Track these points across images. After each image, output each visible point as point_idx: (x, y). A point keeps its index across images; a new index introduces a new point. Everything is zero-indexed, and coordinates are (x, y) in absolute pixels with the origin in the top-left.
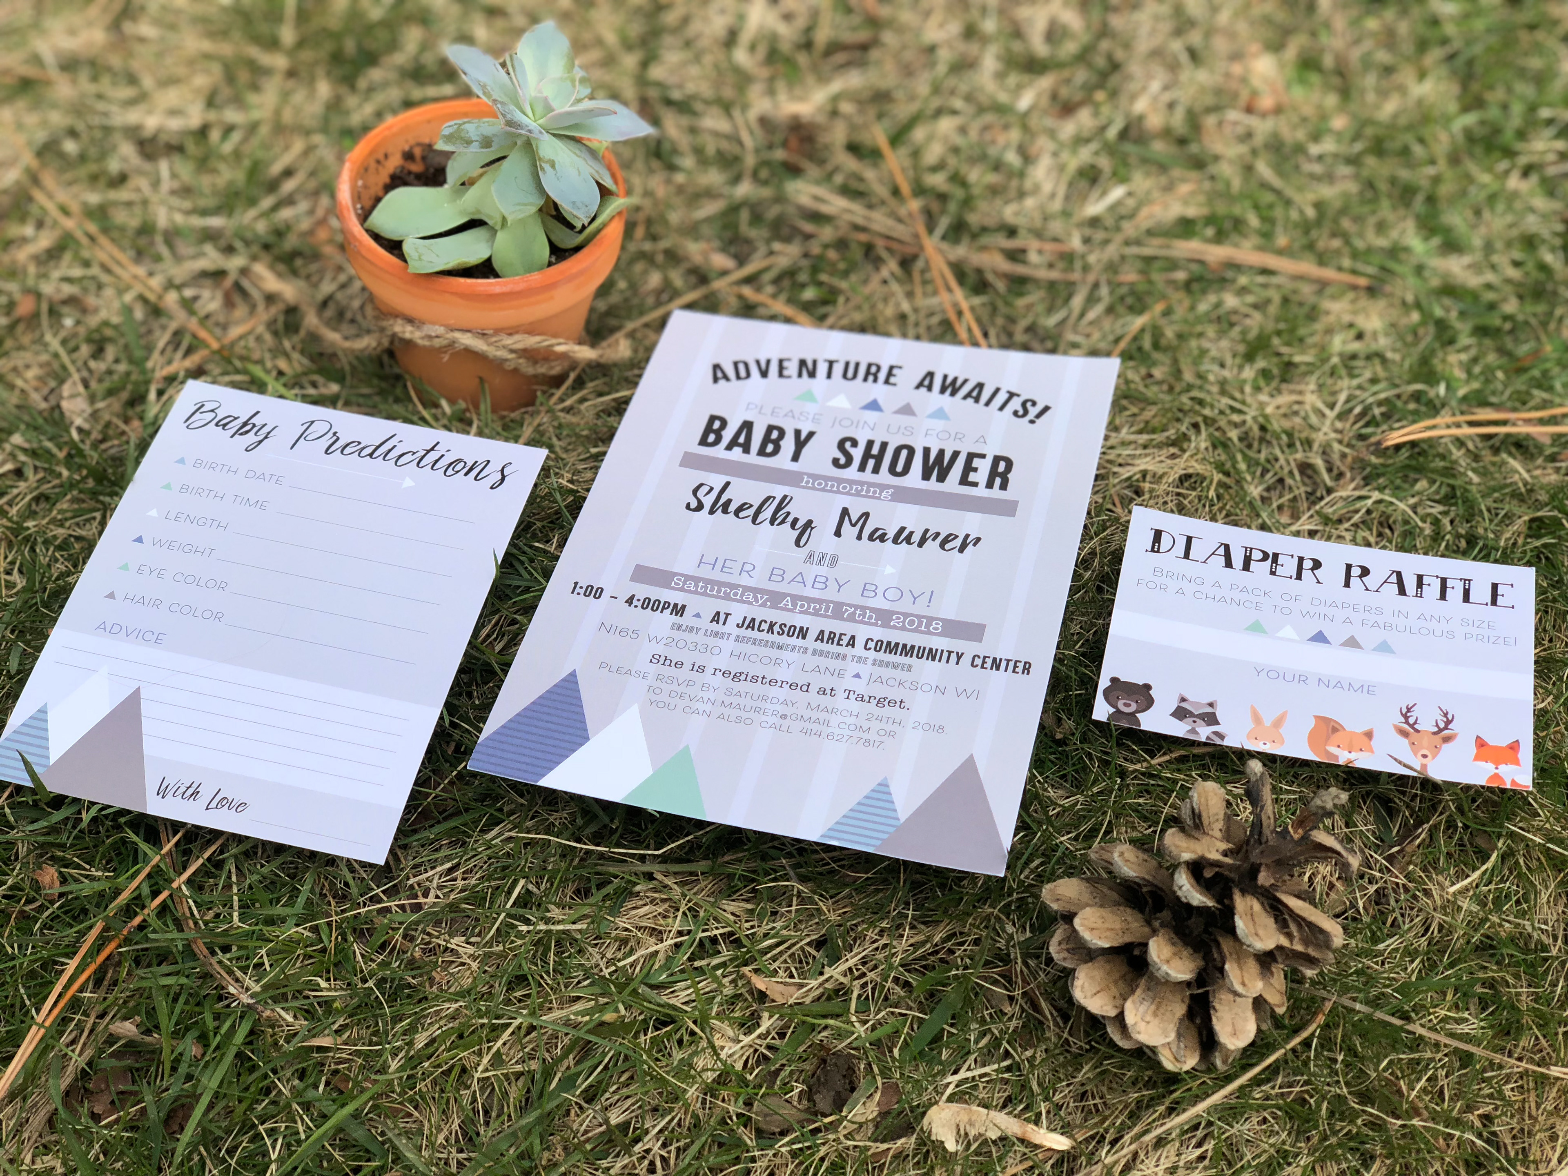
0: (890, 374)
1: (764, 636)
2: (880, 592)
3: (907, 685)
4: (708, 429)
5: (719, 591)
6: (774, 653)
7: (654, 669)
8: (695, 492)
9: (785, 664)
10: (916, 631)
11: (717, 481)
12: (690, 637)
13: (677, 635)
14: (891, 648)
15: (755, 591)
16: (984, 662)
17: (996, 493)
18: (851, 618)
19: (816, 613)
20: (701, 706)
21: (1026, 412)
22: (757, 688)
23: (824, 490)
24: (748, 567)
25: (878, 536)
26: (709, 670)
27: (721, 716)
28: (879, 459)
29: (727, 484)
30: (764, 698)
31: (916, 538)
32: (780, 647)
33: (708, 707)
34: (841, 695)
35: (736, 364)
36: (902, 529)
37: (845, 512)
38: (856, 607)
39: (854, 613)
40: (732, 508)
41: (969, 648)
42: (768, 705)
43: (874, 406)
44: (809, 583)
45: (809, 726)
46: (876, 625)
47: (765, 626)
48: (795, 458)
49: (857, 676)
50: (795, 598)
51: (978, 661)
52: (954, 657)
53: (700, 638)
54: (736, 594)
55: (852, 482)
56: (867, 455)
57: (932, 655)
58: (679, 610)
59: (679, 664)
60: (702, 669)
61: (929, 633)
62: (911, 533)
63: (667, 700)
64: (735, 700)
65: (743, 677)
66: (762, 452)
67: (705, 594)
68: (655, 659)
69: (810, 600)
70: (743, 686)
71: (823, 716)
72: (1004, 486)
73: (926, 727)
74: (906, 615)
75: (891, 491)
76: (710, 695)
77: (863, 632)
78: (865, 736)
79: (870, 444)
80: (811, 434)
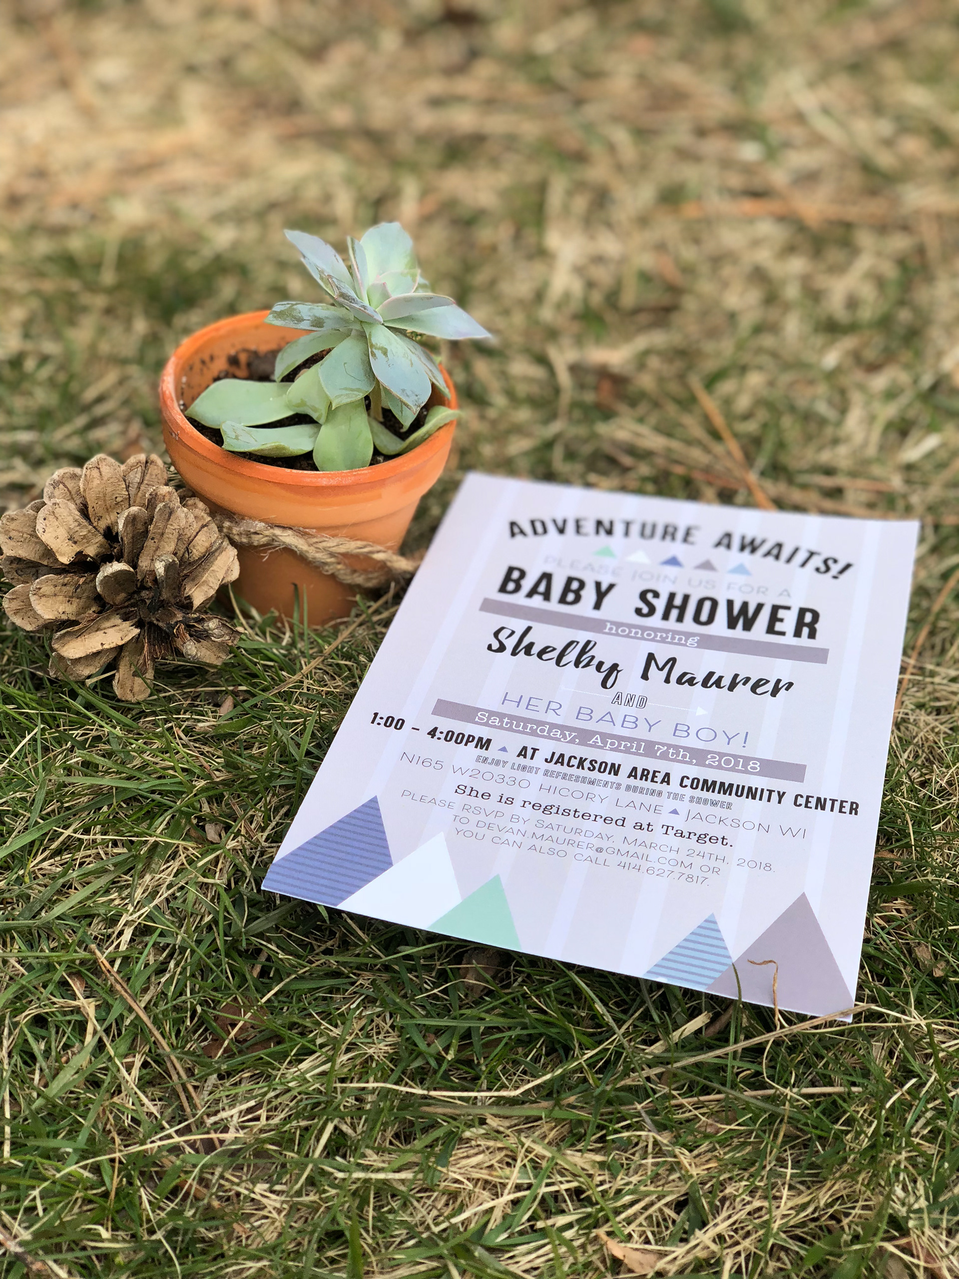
0: (688, 533)
1: (574, 771)
2: (692, 732)
3: (728, 822)
4: (507, 578)
5: (525, 727)
6: (586, 788)
7: (461, 800)
8: (496, 634)
9: (597, 799)
10: (733, 770)
11: (519, 626)
12: (497, 770)
13: (484, 767)
14: (709, 786)
15: (563, 728)
16: (807, 802)
17: (804, 641)
18: (664, 756)
19: (627, 751)
20: (511, 838)
21: (828, 569)
22: (570, 822)
23: (627, 636)
24: (554, 706)
25: (687, 680)
26: (518, 803)
27: (533, 848)
28: (682, 609)
29: (529, 629)
30: (578, 831)
31: (726, 682)
32: (592, 783)
33: (519, 838)
34: (658, 830)
35: (533, 523)
36: (711, 674)
37: (651, 657)
38: (669, 746)
39: (667, 752)
40: (535, 650)
41: (791, 788)
42: (582, 838)
43: (673, 561)
44: (618, 722)
45: (624, 859)
46: (690, 763)
47: (574, 762)
48: (597, 606)
49: (675, 812)
50: (604, 736)
51: (801, 801)
52: (775, 796)
53: (507, 771)
54: (542, 731)
55: (655, 630)
56: (670, 606)
57: (752, 793)
58: (484, 744)
59: (486, 796)
60: (510, 801)
61: (746, 772)
62: (721, 678)
63: (475, 830)
64: (547, 832)
65: (554, 810)
66: (563, 600)
67: (510, 729)
68: (460, 789)
69: (621, 738)
70: (554, 819)
71: (641, 850)
72: (812, 635)
73: (752, 864)
74: (721, 755)
75: (697, 638)
76: (520, 826)
77: (677, 771)
78: (688, 871)
79: (672, 596)
80: (611, 587)
